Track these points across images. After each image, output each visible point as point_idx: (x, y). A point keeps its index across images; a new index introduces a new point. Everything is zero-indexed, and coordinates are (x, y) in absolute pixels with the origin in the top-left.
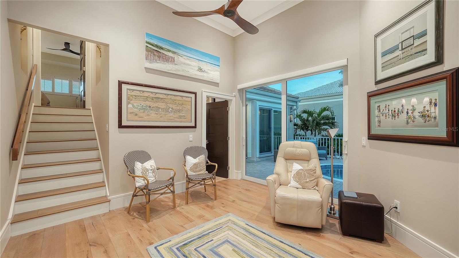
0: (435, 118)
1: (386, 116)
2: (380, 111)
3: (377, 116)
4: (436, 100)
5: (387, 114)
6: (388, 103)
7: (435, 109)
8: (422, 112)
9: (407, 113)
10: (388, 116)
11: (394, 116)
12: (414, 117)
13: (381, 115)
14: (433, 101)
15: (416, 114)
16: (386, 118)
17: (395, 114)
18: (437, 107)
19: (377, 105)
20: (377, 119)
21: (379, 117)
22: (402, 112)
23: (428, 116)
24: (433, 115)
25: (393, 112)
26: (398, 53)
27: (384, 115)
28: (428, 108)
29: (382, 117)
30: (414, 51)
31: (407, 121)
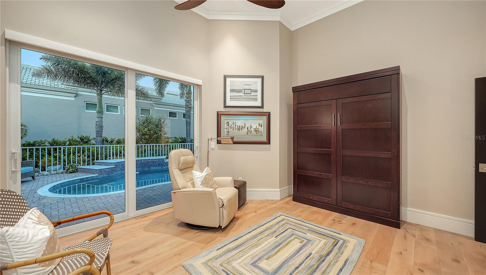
0: (261, 132)
1: (233, 129)
2: (228, 125)
3: (226, 129)
4: (262, 124)
5: (234, 128)
6: (235, 121)
7: (261, 128)
8: (255, 129)
9: (248, 128)
10: (235, 129)
11: (239, 129)
12: (251, 131)
13: (230, 128)
14: (261, 124)
15: (252, 129)
16: (233, 130)
17: (240, 128)
18: (262, 127)
19: (226, 121)
20: (226, 130)
21: (228, 130)
22: (245, 128)
23: (258, 131)
24: (260, 130)
25: (238, 127)
26: (241, 94)
27: (232, 128)
28: (258, 127)
29: (230, 129)
30: (251, 97)
31: (247, 133)
